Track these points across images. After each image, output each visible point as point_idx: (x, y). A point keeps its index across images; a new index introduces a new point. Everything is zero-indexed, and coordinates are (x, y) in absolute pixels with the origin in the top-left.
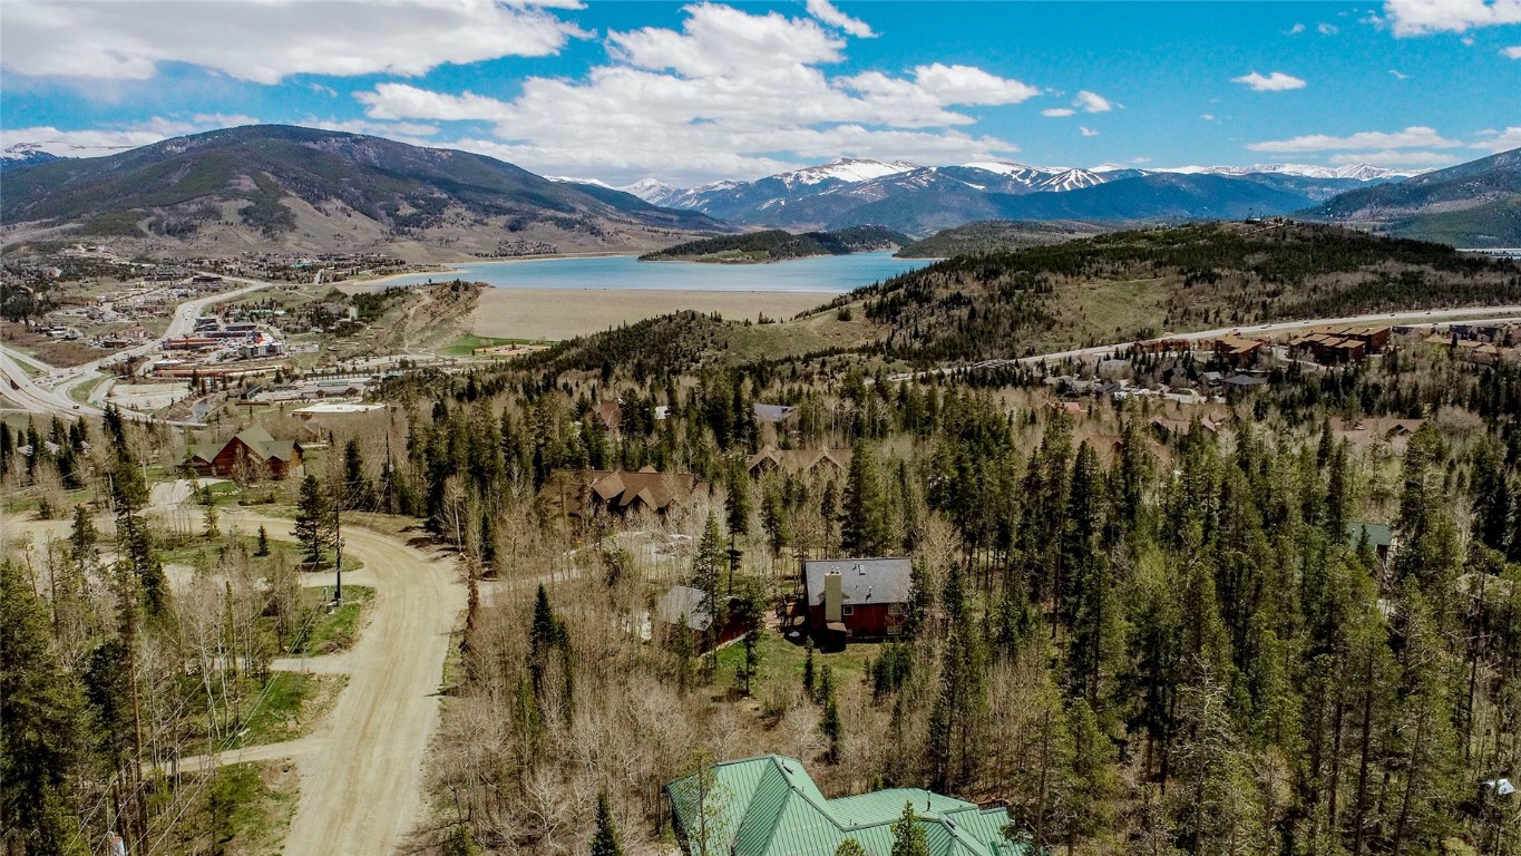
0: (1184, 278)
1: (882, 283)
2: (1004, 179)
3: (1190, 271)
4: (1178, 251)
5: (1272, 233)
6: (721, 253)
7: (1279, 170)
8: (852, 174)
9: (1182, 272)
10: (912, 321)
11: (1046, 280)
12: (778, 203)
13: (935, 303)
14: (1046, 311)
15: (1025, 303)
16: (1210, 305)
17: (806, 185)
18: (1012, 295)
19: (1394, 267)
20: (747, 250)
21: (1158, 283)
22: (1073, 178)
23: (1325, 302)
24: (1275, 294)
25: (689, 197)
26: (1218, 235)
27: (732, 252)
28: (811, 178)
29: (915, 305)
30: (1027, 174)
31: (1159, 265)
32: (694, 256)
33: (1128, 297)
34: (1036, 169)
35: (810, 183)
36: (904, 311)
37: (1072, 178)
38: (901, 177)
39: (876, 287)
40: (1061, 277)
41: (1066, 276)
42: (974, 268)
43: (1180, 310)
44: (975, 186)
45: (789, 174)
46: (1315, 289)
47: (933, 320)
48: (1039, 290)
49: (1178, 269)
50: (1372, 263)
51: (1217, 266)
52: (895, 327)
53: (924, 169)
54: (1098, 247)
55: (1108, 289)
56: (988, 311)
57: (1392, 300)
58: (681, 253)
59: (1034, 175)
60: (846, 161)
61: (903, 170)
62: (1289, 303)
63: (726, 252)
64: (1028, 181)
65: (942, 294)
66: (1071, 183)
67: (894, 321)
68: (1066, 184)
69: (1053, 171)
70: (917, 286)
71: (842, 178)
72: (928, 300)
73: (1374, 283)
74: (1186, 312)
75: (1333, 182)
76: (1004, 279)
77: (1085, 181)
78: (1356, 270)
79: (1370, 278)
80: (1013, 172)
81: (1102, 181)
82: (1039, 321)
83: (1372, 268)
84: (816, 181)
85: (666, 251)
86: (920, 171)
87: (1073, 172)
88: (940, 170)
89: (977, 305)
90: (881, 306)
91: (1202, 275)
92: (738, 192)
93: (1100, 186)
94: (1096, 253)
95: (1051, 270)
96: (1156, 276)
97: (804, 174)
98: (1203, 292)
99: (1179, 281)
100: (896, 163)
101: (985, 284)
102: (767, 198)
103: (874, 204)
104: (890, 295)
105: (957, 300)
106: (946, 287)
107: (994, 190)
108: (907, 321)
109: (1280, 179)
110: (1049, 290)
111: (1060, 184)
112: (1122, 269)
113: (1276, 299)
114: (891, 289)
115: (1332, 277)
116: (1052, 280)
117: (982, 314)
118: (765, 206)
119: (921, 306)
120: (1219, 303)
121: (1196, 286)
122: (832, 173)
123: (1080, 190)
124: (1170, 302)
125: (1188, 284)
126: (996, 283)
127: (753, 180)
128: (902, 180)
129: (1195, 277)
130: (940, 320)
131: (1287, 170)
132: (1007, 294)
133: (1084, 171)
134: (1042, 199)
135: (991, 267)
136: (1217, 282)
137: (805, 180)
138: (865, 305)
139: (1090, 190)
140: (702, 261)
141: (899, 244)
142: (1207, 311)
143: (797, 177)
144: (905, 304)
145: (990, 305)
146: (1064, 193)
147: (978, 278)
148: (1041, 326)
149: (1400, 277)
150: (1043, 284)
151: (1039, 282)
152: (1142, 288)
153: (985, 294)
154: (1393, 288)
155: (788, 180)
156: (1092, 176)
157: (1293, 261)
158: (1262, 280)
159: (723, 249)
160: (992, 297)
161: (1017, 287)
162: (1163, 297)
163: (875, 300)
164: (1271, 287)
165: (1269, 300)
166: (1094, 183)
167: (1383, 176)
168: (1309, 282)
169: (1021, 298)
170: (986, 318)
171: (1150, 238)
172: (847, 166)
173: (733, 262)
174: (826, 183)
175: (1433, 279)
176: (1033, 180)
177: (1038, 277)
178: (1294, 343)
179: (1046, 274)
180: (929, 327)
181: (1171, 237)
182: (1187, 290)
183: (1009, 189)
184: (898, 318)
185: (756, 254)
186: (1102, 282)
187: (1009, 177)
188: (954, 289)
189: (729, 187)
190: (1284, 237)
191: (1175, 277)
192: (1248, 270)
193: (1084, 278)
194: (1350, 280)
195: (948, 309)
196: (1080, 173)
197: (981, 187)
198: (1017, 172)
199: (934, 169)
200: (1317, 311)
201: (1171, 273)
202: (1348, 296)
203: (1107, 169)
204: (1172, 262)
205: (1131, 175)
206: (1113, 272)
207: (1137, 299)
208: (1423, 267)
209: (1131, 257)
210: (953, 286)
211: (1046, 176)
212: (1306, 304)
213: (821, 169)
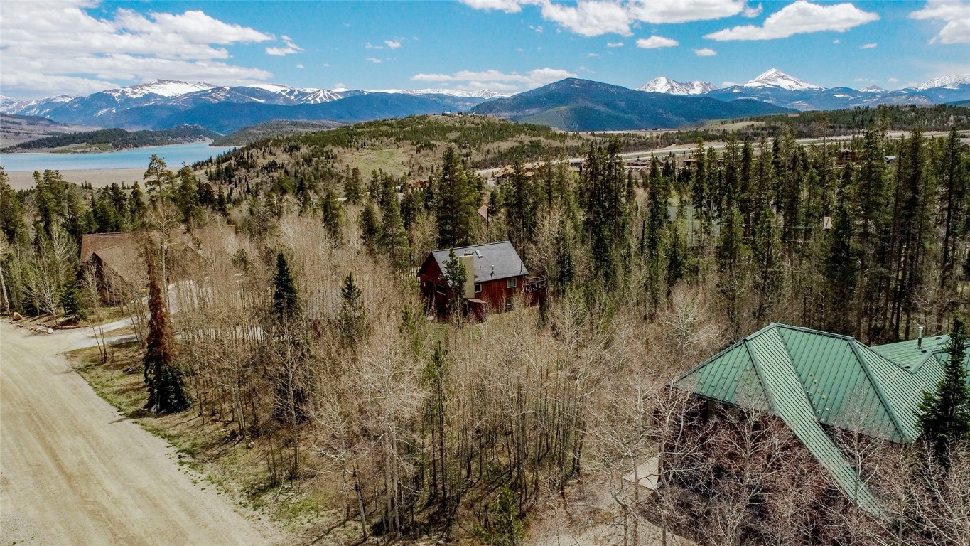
0: (415, 147)
1: (214, 158)
2: (278, 95)
3: (418, 143)
4: (408, 131)
5: (458, 120)
6: (71, 146)
7: (441, 92)
8: (168, 90)
9: (413, 144)
10: (244, 181)
11: (331, 151)
12: (110, 111)
13: (258, 168)
14: (335, 170)
15: (320, 166)
16: (433, 163)
17: (131, 98)
18: (311, 161)
19: (526, 139)
20: (93, 144)
21: (400, 151)
22: (322, 97)
23: (495, 159)
24: (467, 155)
25: (32, 107)
26: (428, 122)
27: (80, 145)
28: (135, 93)
29: (244, 170)
30: (292, 92)
31: (398, 140)
32: (47, 149)
33: (385, 160)
34: (297, 90)
35: (135, 97)
36: (237, 176)
37: (322, 95)
38: (204, 93)
39: (210, 160)
40: (340, 149)
41: (343, 148)
42: (280, 145)
43: (416, 167)
44: (258, 100)
45: (117, 91)
46: (488, 151)
47: (259, 180)
48: (328, 157)
49: (411, 142)
50: (514, 136)
51: (433, 139)
52: (232, 186)
53: (220, 88)
54: (358, 130)
55: (371, 156)
56: (297, 172)
57: (528, 156)
58: (35, 146)
59: (296, 93)
60: (161, 82)
61: (205, 89)
62: (476, 160)
63: (75, 145)
64: (293, 97)
65: (262, 162)
66: (321, 99)
67: (230, 182)
68: (318, 99)
69: (308, 91)
70: (242, 158)
71: (160, 94)
72: (253, 167)
73: (518, 147)
74: (420, 168)
75: (471, 99)
76: (304, 150)
77: (330, 98)
78: (507, 140)
79: (516, 144)
80: (282, 91)
81: (340, 97)
82: (332, 177)
83: (515, 139)
84: (139, 96)
85: (20, 146)
86: (217, 89)
87: (322, 91)
88: (232, 88)
89: (288, 168)
90: (218, 174)
91: (425, 145)
92: (75, 103)
93: (339, 100)
94: (359, 134)
95: (334, 145)
96: (398, 147)
97: (129, 90)
98: (428, 155)
99: (412, 150)
100: (199, 84)
101: (291, 154)
102: (101, 108)
103: (186, 111)
104: (224, 165)
105: (273, 166)
106: (264, 156)
107: (271, 102)
108: (240, 182)
109: (442, 97)
110: (335, 157)
111: (314, 99)
112: (377, 143)
113: (469, 158)
114: (224, 161)
115: (496, 145)
116: (335, 151)
117: (293, 174)
118: (100, 113)
119: (249, 172)
120: (438, 162)
121: (423, 152)
122: (151, 90)
123: (327, 102)
124: (410, 162)
125: (418, 151)
126: (298, 153)
127: (86, 94)
128: (204, 95)
129: (421, 146)
130: (264, 179)
131: (445, 92)
132: (308, 160)
133: (329, 91)
134: (304, 108)
135: (291, 144)
136: (434, 149)
137: (130, 95)
138: (206, 173)
139: (333, 102)
140: (55, 152)
141: (211, 138)
142: (432, 167)
143: (123, 93)
144: (236, 170)
145: (298, 168)
146: (317, 105)
147: (285, 151)
148: (333, 180)
149: (530, 144)
150: (330, 153)
151: (327, 152)
152: (392, 154)
153: (293, 161)
154: (528, 150)
155: (116, 95)
156: (334, 94)
157: (474, 136)
158: (459, 147)
159: (72, 143)
160: (298, 163)
161: (313, 156)
162: (406, 159)
163: (214, 169)
164: (465, 151)
165: (465, 159)
166: (335, 98)
167: (495, 96)
168: (484, 147)
169: (317, 164)
170: (296, 176)
171: (389, 125)
172: (162, 85)
173: (83, 152)
174: (148, 97)
175: (546, 144)
176: (296, 96)
177: (325, 149)
178: (498, 175)
179: (330, 147)
180: (257, 184)
181: (401, 124)
182: (418, 154)
183: (281, 102)
184: (233, 179)
185: (102, 146)
186: (367, 151)
187: (280, 94)
188: (270, 159)
189: (67, 100)
190: (465, 123)
191: (409, 147)
192: (450, 142)
193: (355, 149)
194: (505, 146)
195: (269, 172)
196: (326, 92)
197: (262, 101)
198: (285, 91)
199: (228, 88)
200: (492, 164)
201: (406, 145)
202: (506, 155)
203: (343, 90)
204: (406, 138)
205: (357, 94)
206: (372, 145)
207: (390, 161)
208: (539, 138)
209: (381, 136)
210: (269, 157)
211: (304, 94)
212: (485, 161)
213: (142, 87)
